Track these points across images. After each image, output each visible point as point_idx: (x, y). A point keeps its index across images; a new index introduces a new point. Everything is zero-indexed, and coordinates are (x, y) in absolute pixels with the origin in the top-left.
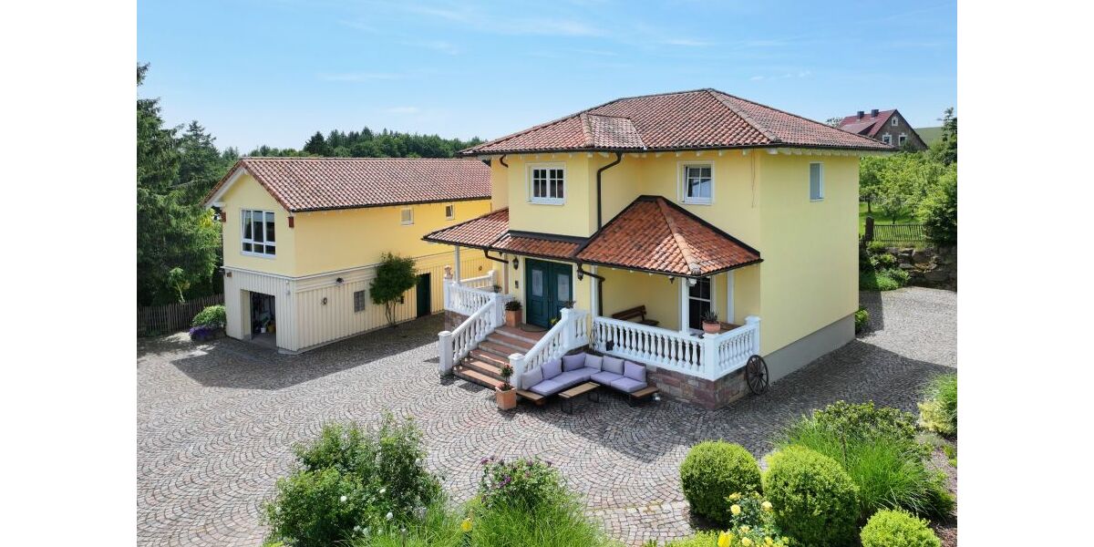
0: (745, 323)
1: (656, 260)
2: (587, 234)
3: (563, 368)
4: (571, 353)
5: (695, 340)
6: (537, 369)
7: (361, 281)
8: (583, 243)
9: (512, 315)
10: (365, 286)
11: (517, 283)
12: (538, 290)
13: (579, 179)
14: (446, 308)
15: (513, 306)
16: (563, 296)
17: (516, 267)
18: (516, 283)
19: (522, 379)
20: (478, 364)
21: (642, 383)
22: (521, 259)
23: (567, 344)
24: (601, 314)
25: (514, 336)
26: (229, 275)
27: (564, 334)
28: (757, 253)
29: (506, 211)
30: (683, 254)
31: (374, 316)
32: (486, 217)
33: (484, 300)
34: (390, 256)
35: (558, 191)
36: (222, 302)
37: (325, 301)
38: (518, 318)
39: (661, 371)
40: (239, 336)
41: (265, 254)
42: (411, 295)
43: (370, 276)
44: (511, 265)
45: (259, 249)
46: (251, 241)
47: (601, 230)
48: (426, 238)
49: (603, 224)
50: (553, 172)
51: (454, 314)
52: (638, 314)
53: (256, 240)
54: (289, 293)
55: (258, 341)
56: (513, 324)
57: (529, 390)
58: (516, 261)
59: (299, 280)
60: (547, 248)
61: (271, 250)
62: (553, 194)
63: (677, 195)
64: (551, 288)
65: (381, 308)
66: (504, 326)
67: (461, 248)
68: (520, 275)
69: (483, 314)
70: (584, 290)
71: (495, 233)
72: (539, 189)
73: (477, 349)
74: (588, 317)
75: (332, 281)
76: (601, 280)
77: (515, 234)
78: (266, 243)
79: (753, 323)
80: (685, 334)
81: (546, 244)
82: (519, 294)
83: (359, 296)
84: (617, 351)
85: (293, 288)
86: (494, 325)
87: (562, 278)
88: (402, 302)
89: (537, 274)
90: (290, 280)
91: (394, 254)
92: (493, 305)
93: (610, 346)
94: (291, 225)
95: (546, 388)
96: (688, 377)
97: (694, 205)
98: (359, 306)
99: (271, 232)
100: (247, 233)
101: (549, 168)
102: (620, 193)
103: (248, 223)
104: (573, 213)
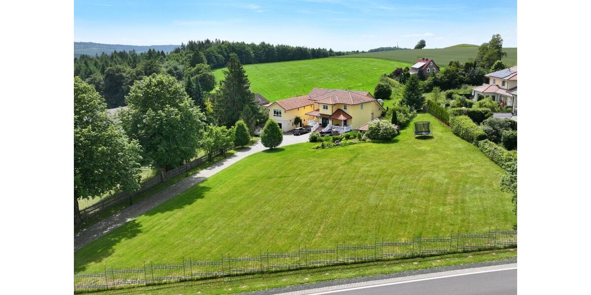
1: (339, 119)
2: (331, 114)
4: (329, 130)
7: (293, 121)
8: (330, 116)
9: (321, 126)
12: (324, 122)
13: (330, 108)
14: (308, 125)
15: (320, 124)
16: (327, 123)
18: (321, 121)
24: (333, 125)
25: (322, 128)
27: (328, 128)
28: (352, 117)
29: (319, 109)
30: (342, 118)
32: (315, 111)
33: (315, 123)
34: (296, 117)
35: (327, 108)
37: (289, 124)
45: (277, 116)
48: (305, 114)
49: (333, 113)
51: (311, 126)
52: (338, 125)
54: (284, 123)
58: (321, 118)
59: (286, 121)
60: (326, 117)
61: (280, 116)
63: (343, 109)
65: (296, 125)
67: (311, 116)
68: (321, 120)
69: (316, 126)
70: (330, 122)
71: (317, 114)
72: (324, 108)
73: (316, 130)
74: (331, 125)
75: (289, 121)
76: (333, 121)
77: (321, 114)
79: (351, 126)
80: (342, 127)
82: (321, 123)
83: (292, 123)
84: (335, 129)
86: (318, 127)
87: (327, 120)
88: (298, 124)
89: (324, 120)
90: (284, 121)
92: (317, 124)
94: (284, 113)
96: (342, 131)
97: (345, 111)
98: (293, 125)
99: (280, 113)
100: (275, 113)
101: (326, 105)
102: (335, 109)
103: (275, 112)
104: (329, 112)
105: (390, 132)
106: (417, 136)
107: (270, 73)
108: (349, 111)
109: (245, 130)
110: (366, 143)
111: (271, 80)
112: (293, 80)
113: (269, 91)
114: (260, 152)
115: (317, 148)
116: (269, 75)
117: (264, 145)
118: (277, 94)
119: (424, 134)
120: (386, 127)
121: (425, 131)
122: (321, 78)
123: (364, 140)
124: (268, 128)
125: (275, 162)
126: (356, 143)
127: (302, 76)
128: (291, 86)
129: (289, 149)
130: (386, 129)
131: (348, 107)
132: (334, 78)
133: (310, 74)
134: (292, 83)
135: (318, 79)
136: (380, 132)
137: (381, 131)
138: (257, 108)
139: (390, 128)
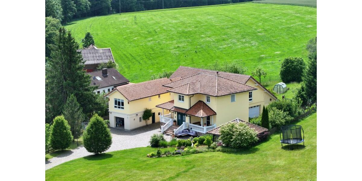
0: (213, 125)
1: (198, 115)
2: (188, 109)
3: (183, 132)
4: (184, 130)
5: (203, 127)
6: (178, 132)
7: (141, 115)
8: (187, 110)
9: (175, 123)
10: (141, 116)
11: (176, 117)
12: (180, 118)
13: (186, 99)
14: (161, 121)
15: (175, 121)
16: (184, 120)
17: (175, 114)
19: (176, 133)
20: (168, 132)
21: (195, 134)
22: (176, 113)
23: (184, 128)
24: (190, 123)
25: (175, 127)
26: (111, 113)
27: (183, 127)
28: (216, 113)
29: (173, 101)
30: (203, 113)
31: (143, 123)
32: (169, 102)
33: (169, 120)
34: (146, 109)
35: (183, 100)
36: (108, 119)
37: (134, 119)
38: (176, 124)
39: (199, 132)
40: (114, 127)
41: (121, 109)
42: (151, 118)
43: (142, 114)
44: (174, 113)
45: (119, 108)
46: (117, 106)
47: (191, 108)
48: (156, 106)
49: (191, 107)
50: (182, 96)
51: (162, 123)
52: (196, 124)
53: (118, 105)
54: (128, 118)
55: (117, 128)
56: (175, 125)
57: (177, 135)
58: (175, 112)
59: (130, 115)
60: (181, 111)
61: (123, 108)
62: (182, 100)
63: (205, 101)
64: (182, 118)
65: (145, 121)
66: (173, 125)
67: (164, 109)
68: (176, 115)
69: (169, 123)
70: (187, 119)
71: (170, 106)
72: (180, 99)
73: (168, 129)
74: (188, 123)
75: (135, 115)
76: (190, 117)
77: (175, 107)
78: (121, 106)
79: (215, 125)
81: (181, 110)
82: (176, 119)
83: (140, 118)
84: (193, 129)
85: (129, 117)
86: (171, 125)
87: (184, 116)
88: (149, 120)
89: (179, 115)
90: (128, 115)
91: (148, 108)
92: (171, 121)
93: (191, 129)
94: (129, 103)
95: (179, 135)
96: (202, 133)
97: (208, 103)
98: (140, 121)
99: (123, 104)
100: (116, 104)
101: (181, 95)
102: (194, 101)
103: (116, 101)
104: (185, 105)
105: (246, 139)
106: (284, 145)
107: (151, 30)
108: (213, 104)
109: (65, 129)
110: (214, 153)
111: (149, 41)
112: (181, 42)
113: (142, 59)
114: (81, 159)
115: (151, 157)
116: (150, 32)
117: (87, 149)
118: (153, 64)
119: (292, 142)
120: (240, 132)
121: (294, 139)
122: (224, 40)
123: (213, 148)
124: (92, 127)
125: (89, 173)
126: (201, 152)
127: (197, 36)
128: (177, 52)
129: (118, 156)
130: (241, 135)
131: (212, 99)
132: (244, 40)
133: (209, 33)
134: (178, 47)
135: (218, 41)
136: (232, 138)
137: (234, 137)
138: (92, 96)
139: (246, 133)
